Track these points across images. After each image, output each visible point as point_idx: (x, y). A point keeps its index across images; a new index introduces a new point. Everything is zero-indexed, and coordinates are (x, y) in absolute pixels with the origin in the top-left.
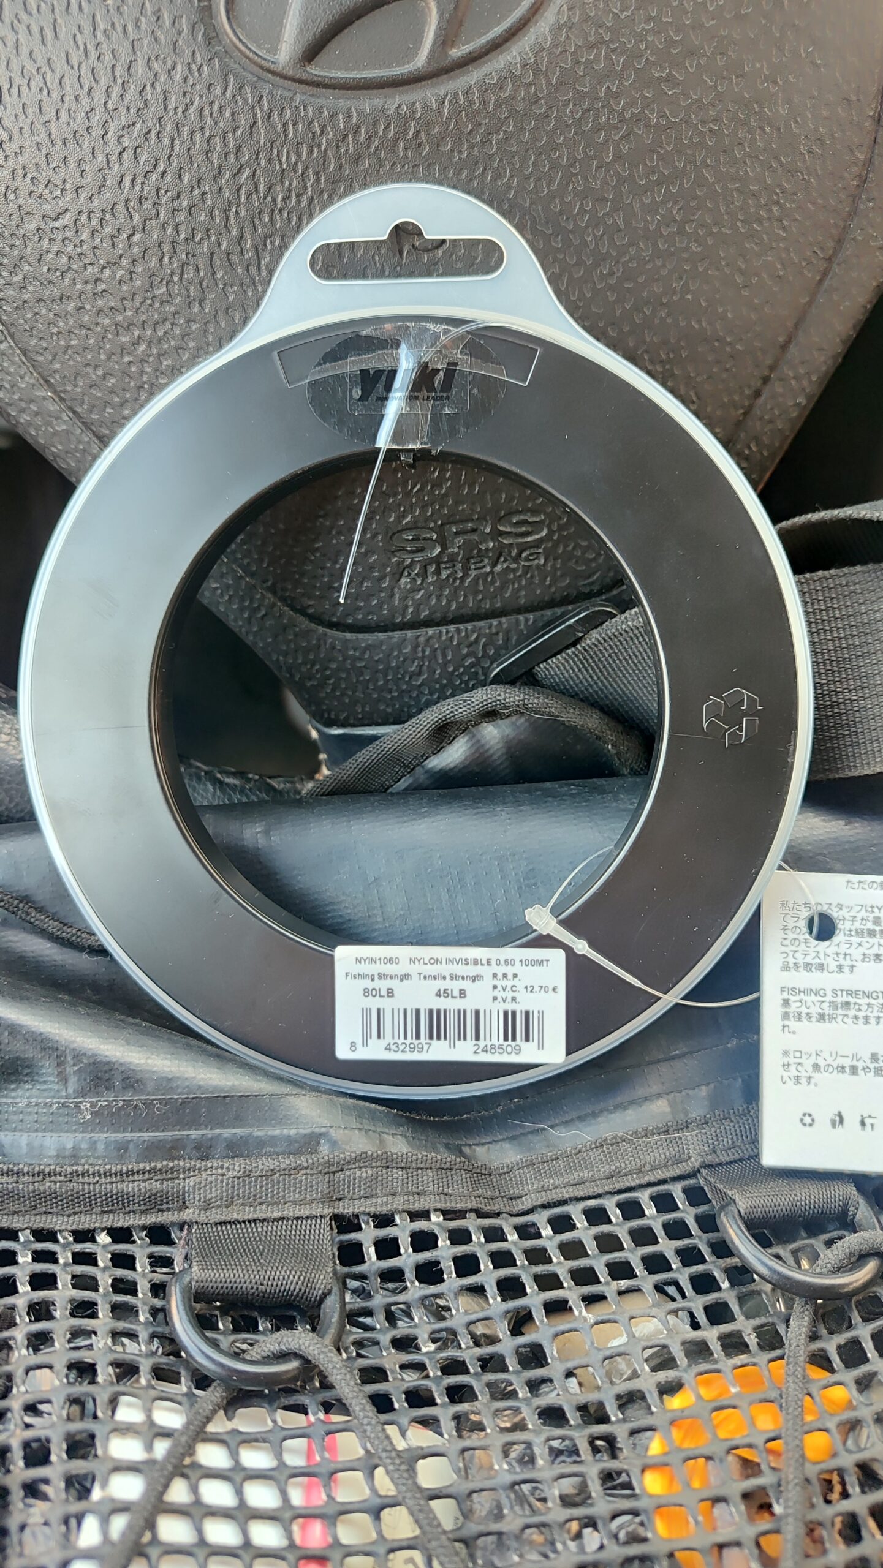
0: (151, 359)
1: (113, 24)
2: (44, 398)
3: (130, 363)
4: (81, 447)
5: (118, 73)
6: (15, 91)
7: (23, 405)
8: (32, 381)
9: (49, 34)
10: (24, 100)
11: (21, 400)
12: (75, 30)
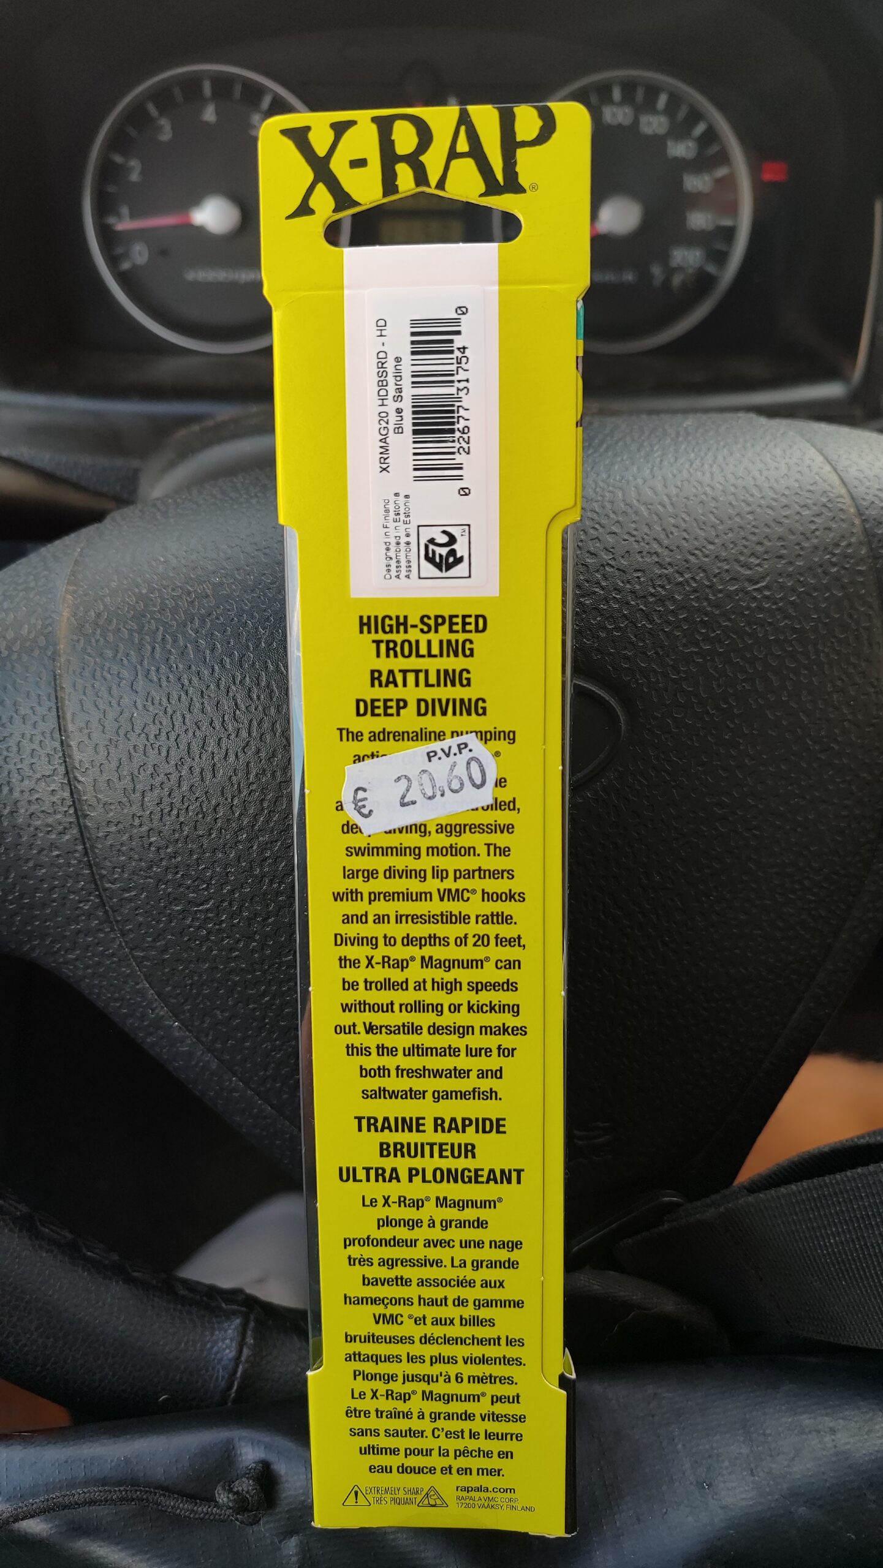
0: (274, 1007)
1: (264, 770)
2: (171, 1026)
3: (254, 1009)
4: (201, 1064)
5: (265, 805)
6: (175, 812)
7: (152, 1029)
8: (162, 1013)
9: (208, 775)
10: (182, 819)
11: (149, 1026)
12: (231, 773)
